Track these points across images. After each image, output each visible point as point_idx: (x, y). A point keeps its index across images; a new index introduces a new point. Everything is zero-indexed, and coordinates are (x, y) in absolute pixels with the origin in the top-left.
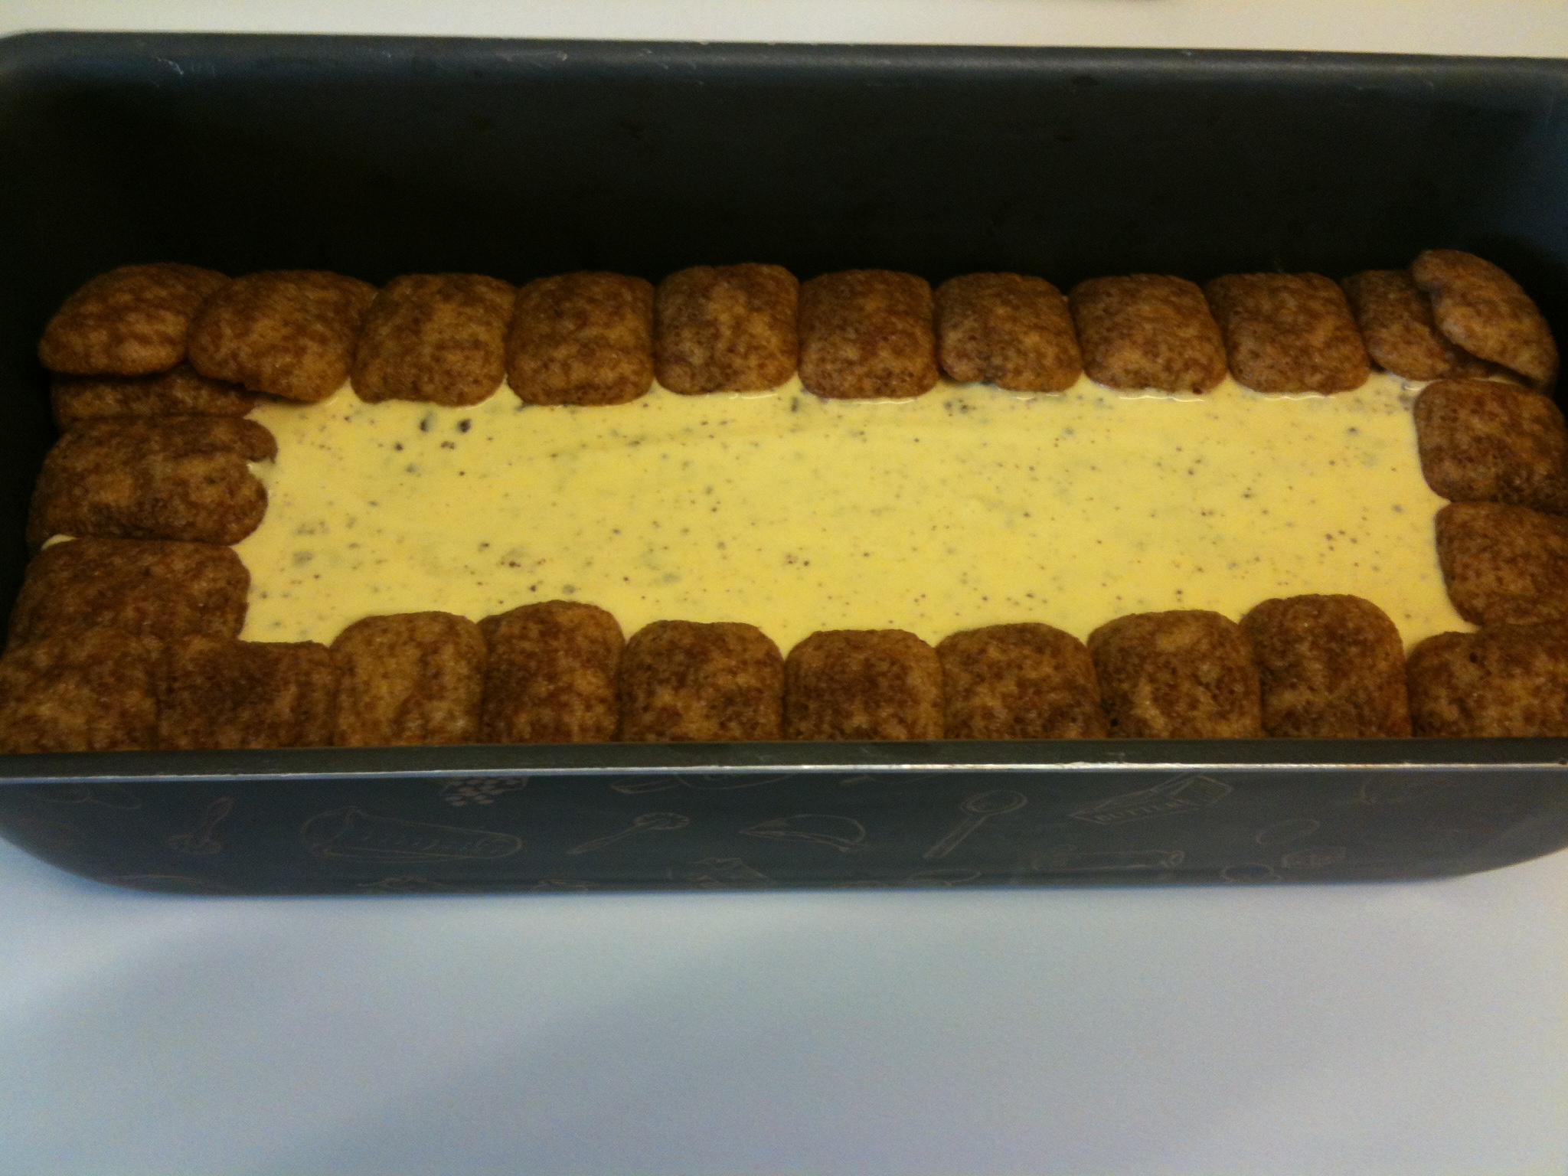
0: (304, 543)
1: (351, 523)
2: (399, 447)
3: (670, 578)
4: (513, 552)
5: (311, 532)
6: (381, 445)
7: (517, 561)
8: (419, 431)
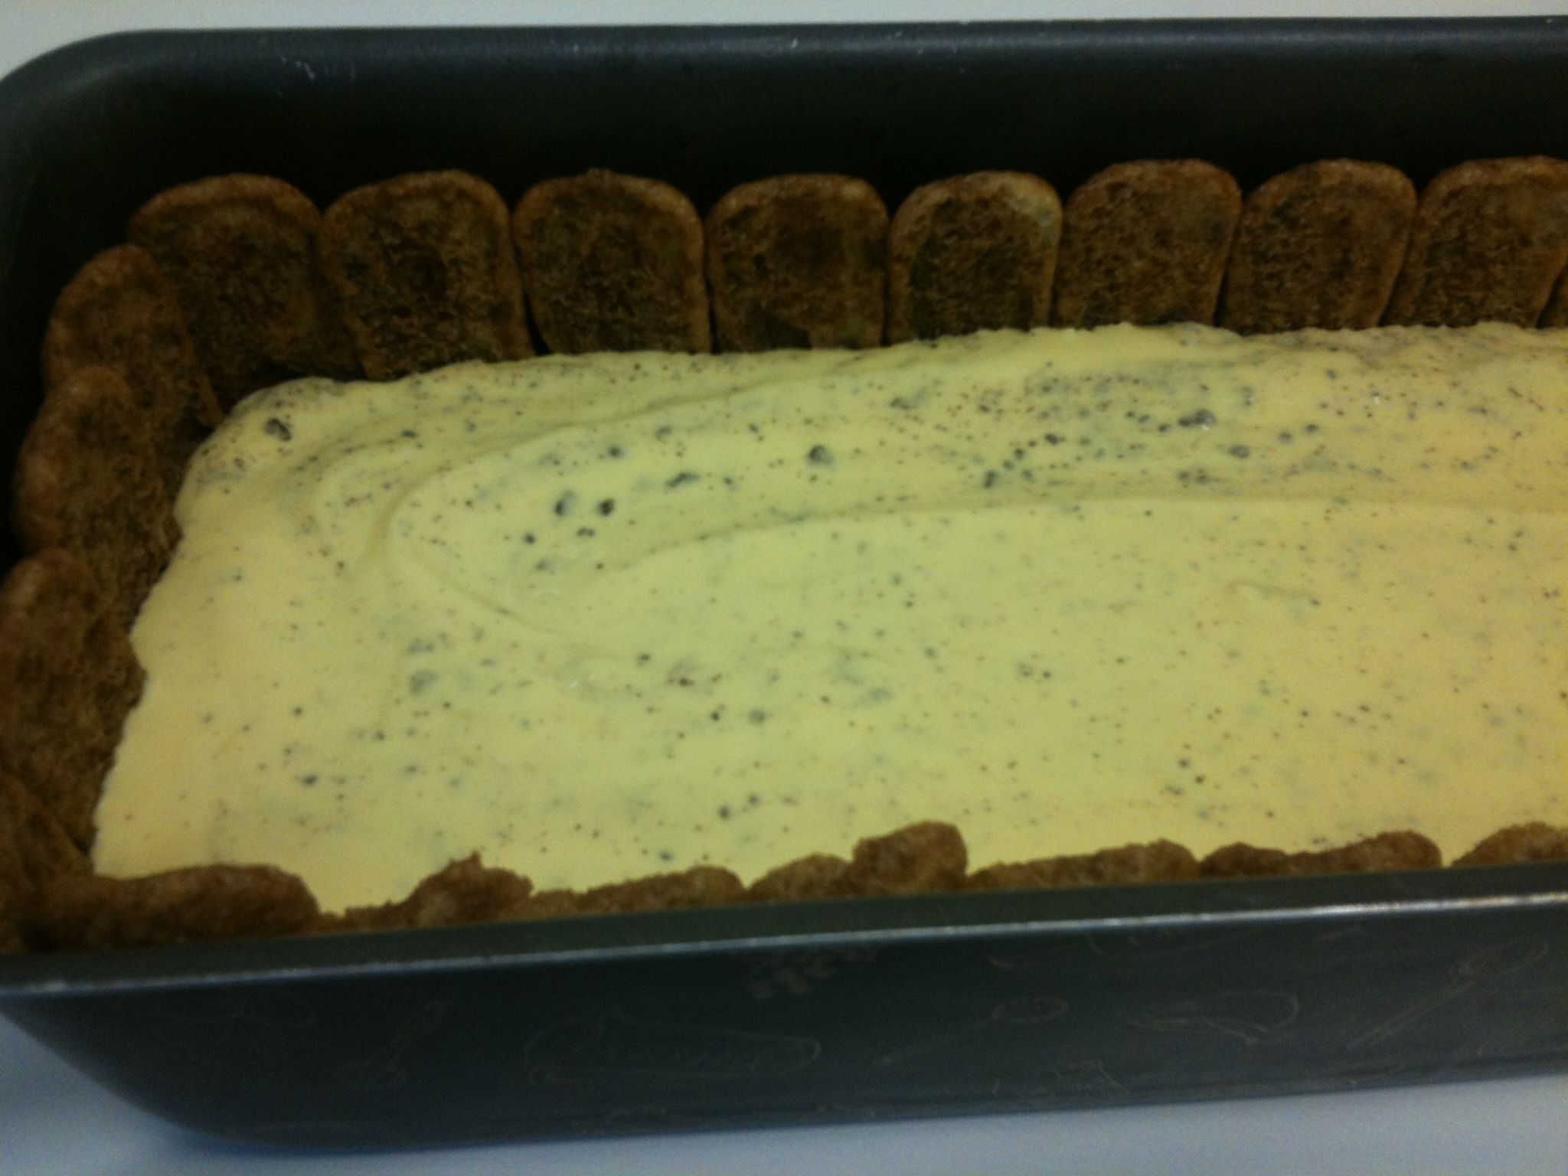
0: (421, 662)
1: (479, 635)
2: (530, 539)
3: (879, 695)
4: (679, 666)
5: (430, 648)
6: (507, 538)
7: (690, 676)
8: (554, 516)
